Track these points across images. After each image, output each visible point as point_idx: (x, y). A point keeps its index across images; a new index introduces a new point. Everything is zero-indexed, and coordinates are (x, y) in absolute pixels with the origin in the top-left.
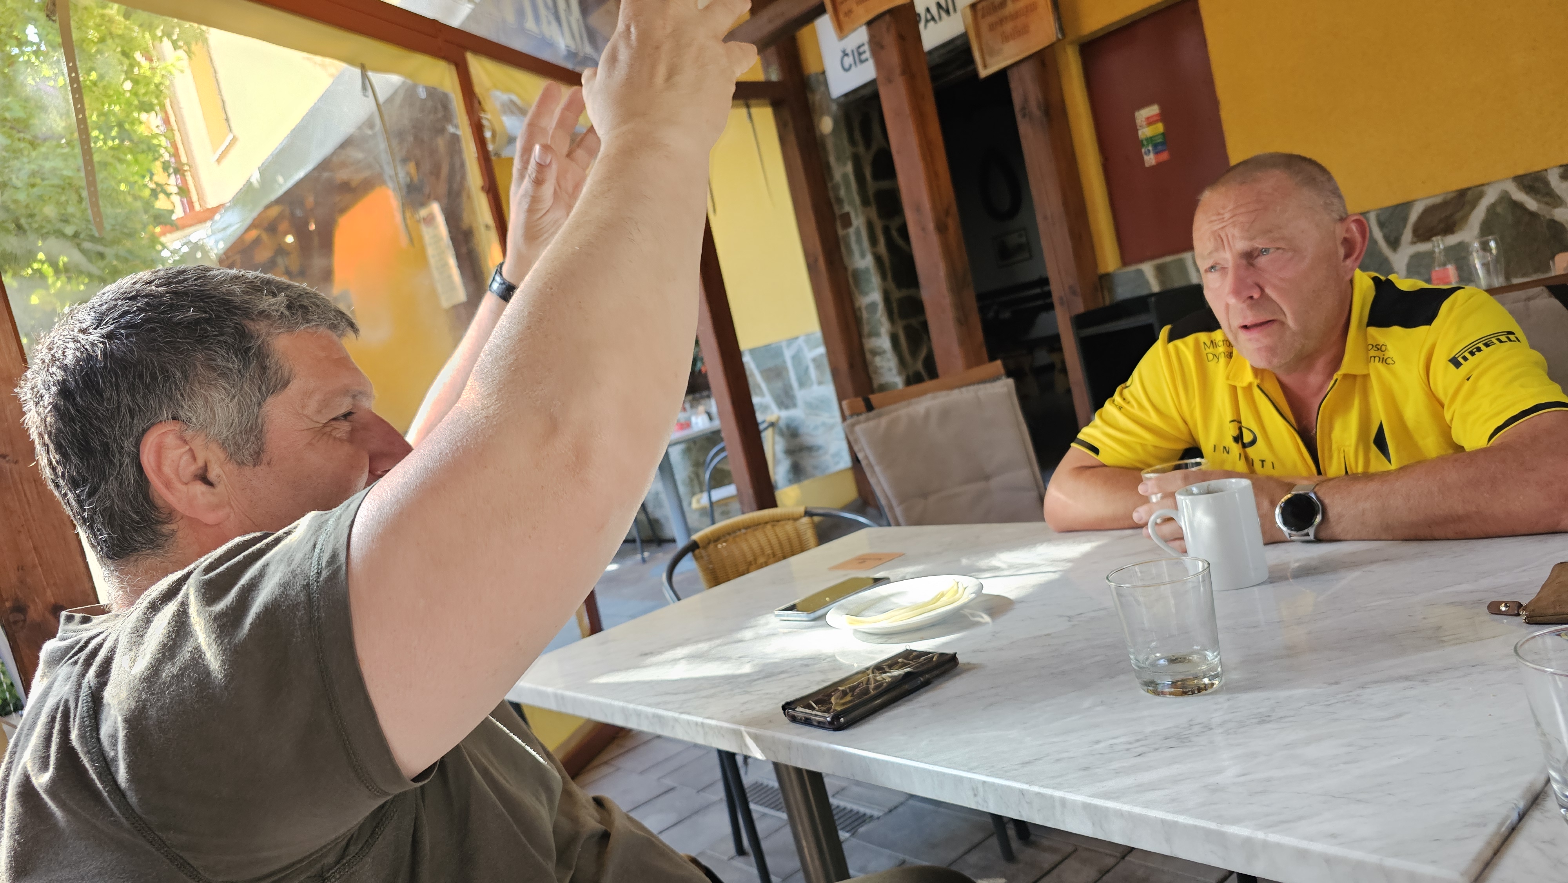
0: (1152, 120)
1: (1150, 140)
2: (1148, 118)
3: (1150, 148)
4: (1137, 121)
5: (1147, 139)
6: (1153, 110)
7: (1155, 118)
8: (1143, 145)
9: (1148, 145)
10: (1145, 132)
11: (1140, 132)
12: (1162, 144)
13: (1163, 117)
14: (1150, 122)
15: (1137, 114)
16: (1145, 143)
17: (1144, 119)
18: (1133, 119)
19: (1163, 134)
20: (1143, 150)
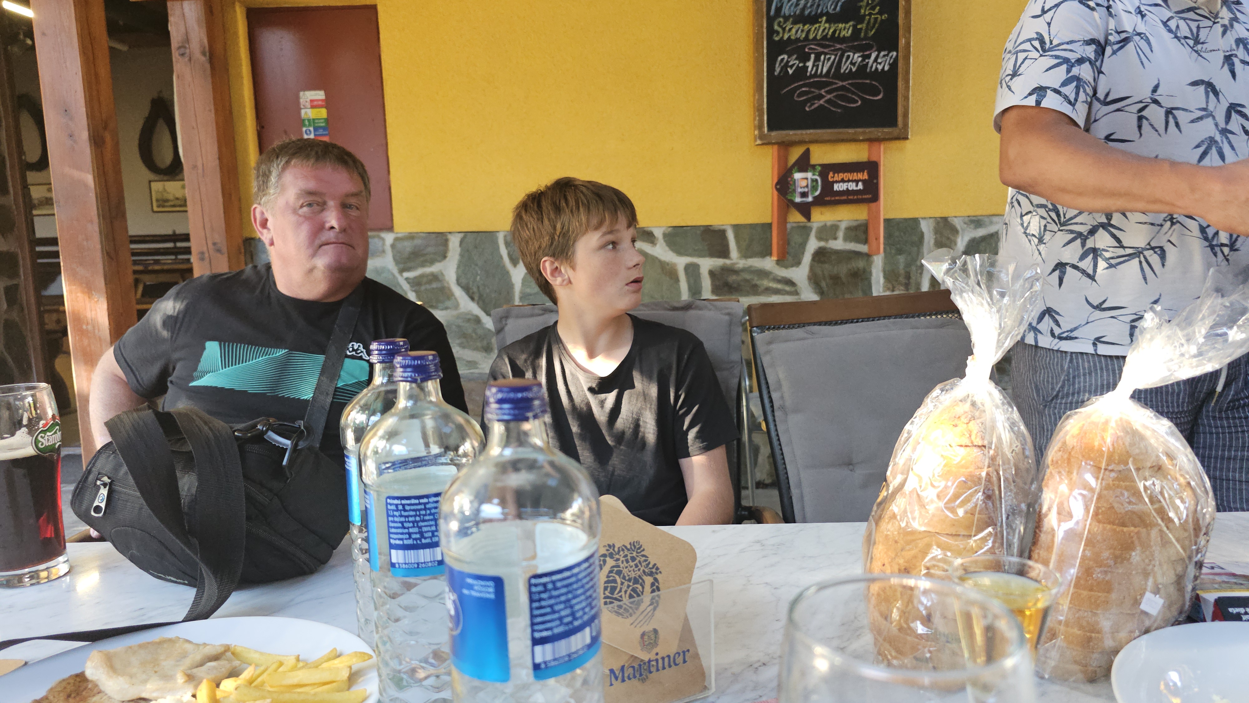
0: (315, 103)
1: (312, 122)
2: (312, 101)
3: (312, 129)
4: (301, 100)
5: (309, 120)
6: (320, 95)
7: (320, 103)
8: (305, 126)
9: (310, 125)
10: (308, 113)
11: (303, 112)
12: (324, 128)
13: (328, 104)
14: (314, 105)
15: (301, 93)
16: (307, 123)
17: (308, 100)
18: (298, 98)
19: (327, 120)
20: (304, 129)
